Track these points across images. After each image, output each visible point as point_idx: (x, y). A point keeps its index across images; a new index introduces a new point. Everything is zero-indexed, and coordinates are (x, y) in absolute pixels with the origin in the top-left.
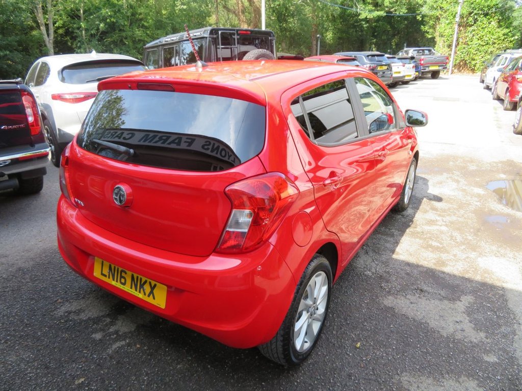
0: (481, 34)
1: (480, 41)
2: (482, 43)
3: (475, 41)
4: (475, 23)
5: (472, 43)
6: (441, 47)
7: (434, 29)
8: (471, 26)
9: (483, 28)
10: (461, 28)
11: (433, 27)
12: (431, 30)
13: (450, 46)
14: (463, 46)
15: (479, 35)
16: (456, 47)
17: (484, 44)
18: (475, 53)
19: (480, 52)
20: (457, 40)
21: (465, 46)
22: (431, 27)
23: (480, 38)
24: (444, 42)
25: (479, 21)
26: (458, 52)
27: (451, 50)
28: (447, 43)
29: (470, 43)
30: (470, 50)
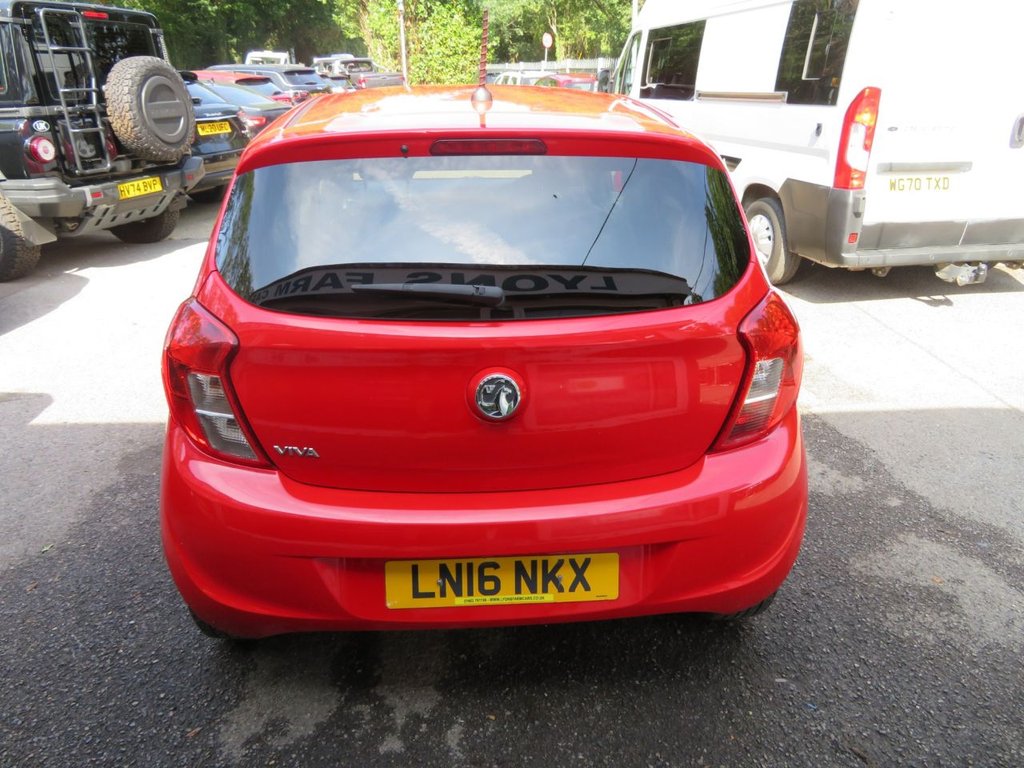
0: (443, 35)
1: (443, 49)
2: (447, 52)
3: (436, 48)
4: (429, 15)
5: (431, 51)
6: (381, 56)
7: (358, 21)
8: (424, 20)
9: (443, 25)
10: (409, 23)
11: (355, 18)
12: (352, 25)
13: (395, 56)
14: (419, 56)
15: (440, 38)
16: (407, 58)
17: (451, 53)
18: (440, 68)
19: (447, 67)
20: (407, 44)
21: (423, 56)
22: (350, 19)
23: (442, 43)
24: (385, 48)
25: (436, 12)
26: (413, 67)
27: (400, 63)
28: (389, 50)
29: (429, 51)
30: (432, 63)
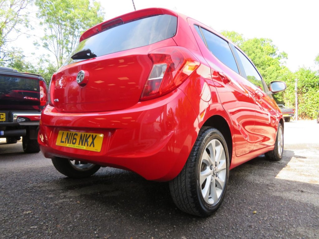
0: (312, 97)
1: (312, 101)
2: (314, 102)
3: (309, 101)
4: (307, 91)
5: (307, 102)
6: (288, 105)
7: (283, 96)
8: (305, 93)
9: (313, 94)
10: (299, 94)
11: (282, 95)
12: (281, 97)
13: (294, 105)
14: (302, 104)
15: (311, 98)
16: (298, 105)
17: (315, 103)
18: (311, 108)
19: (314, 107)
20: (298, 101)
21: (304, 104)
22: (280, 95)
23: (312, 100)
24: (290, 102)
25: (310, 90)
26: (300, 108)
27: (295, 107)
28: (291, 103)
29: (306, 102)
30: (307, 106)
